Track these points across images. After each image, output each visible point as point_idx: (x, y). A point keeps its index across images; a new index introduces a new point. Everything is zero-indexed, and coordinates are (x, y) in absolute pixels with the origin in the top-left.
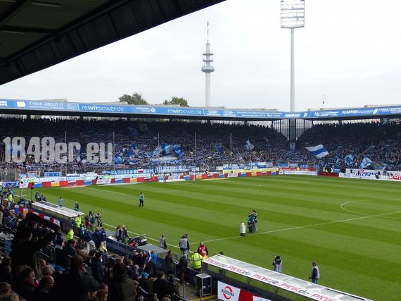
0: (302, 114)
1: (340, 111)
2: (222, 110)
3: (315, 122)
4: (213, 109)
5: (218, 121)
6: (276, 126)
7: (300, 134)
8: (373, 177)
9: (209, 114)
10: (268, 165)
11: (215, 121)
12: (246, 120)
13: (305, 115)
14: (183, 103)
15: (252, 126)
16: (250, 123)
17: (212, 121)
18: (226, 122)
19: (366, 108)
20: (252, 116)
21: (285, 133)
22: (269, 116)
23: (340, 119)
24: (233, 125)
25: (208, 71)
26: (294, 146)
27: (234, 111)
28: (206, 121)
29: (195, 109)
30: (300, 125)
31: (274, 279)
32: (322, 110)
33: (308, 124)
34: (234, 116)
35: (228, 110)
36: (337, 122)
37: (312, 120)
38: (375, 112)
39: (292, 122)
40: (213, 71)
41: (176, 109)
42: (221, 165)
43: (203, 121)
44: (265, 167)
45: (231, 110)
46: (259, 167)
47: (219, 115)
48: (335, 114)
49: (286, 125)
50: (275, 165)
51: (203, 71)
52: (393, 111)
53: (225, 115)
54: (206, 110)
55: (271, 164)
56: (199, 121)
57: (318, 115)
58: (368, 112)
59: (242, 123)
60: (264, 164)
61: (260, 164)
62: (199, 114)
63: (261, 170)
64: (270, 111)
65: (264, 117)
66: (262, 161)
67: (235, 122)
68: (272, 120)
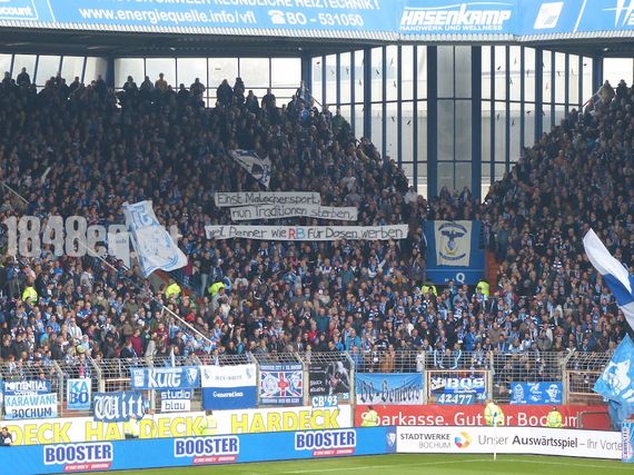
6: (334, 89)
7: (506, 149)
10: (271, 386)
12: (111, 46)
15: (156, 94)
16: (135, 70)
21: (398, 141)
26: (464, 245)
33: (572, 85)
37: (597, 50)
44: (249, 398)
46: (208, 400)
49: (402, 82)
50: (325, 382)
55: (299, 377)
59: (80, 69)
60: (240, 375)
61: (218, 376)
63: (224, 423)
66: (231, 355)
67: (25, 61)
68: (306, 49)
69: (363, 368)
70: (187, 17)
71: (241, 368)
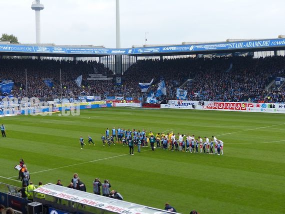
0: (127, 50)
1: (161, 47)
2: (52, 46)
3: (139, 58)
4: (42, 45)
5: (48, 58)
6: (103, 61)
7: (125, 68)
8: (190, 107)
9: (39, 51)
10: (96, 99)
11: (45, 58)
12: (75, 56)
13: (130, 52)
14: (12, 39)
15: (81, 62)
16: (78, 59)
17: (42, 58)
18: (56, 58)
19: (183, 45)
20: (80, 53)
21: (112, 68)
22: (96, 52)
23: (161, 55)
24: (63, 61)
25: (37, 9)
26: (120, 80)
27: (63, 47)
28: (37, 58)
29: (25, 46)
30: (125, 60)
31: (100, 203)
32: (145, 47)
33: (133, 60)
34: (63, 52)
35: (58, 47)
36: (159, 58)
37: (137, 56)
38: (191, 49)
39: (118, 58)
40: (42, 8)
41: (6, 46)
42: (52, 100)
43: (34, 58)
44: (93, 100)
45: (61, 47)
46: (88, 100)
47: (48, 52)
48: (156, 51)
49: (112, 61)
50: (103, 98)
51: (33, 8)
52: (207, 48)
53: (54, 52)
54: (36, 46)
55: (99, 97)
56: (30, 57)
57: (141, 51)
58: (185, 49)
59: (71, 59)
60: (92, 97)
61: (89, 97)
62: (29, 50)
63: (90, 103)
64: (97, 48)
65: (92, 53)
66: (91, 95)
67: (64, 58)
68: (100, 56)
69: (108, 96)
70: (85, 52)
71: (92, 96)
